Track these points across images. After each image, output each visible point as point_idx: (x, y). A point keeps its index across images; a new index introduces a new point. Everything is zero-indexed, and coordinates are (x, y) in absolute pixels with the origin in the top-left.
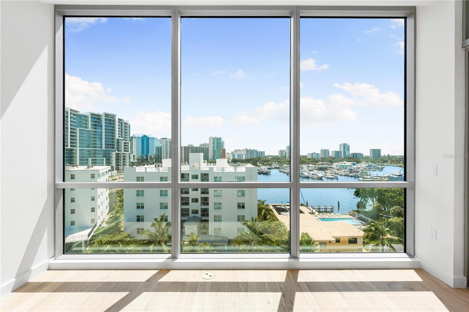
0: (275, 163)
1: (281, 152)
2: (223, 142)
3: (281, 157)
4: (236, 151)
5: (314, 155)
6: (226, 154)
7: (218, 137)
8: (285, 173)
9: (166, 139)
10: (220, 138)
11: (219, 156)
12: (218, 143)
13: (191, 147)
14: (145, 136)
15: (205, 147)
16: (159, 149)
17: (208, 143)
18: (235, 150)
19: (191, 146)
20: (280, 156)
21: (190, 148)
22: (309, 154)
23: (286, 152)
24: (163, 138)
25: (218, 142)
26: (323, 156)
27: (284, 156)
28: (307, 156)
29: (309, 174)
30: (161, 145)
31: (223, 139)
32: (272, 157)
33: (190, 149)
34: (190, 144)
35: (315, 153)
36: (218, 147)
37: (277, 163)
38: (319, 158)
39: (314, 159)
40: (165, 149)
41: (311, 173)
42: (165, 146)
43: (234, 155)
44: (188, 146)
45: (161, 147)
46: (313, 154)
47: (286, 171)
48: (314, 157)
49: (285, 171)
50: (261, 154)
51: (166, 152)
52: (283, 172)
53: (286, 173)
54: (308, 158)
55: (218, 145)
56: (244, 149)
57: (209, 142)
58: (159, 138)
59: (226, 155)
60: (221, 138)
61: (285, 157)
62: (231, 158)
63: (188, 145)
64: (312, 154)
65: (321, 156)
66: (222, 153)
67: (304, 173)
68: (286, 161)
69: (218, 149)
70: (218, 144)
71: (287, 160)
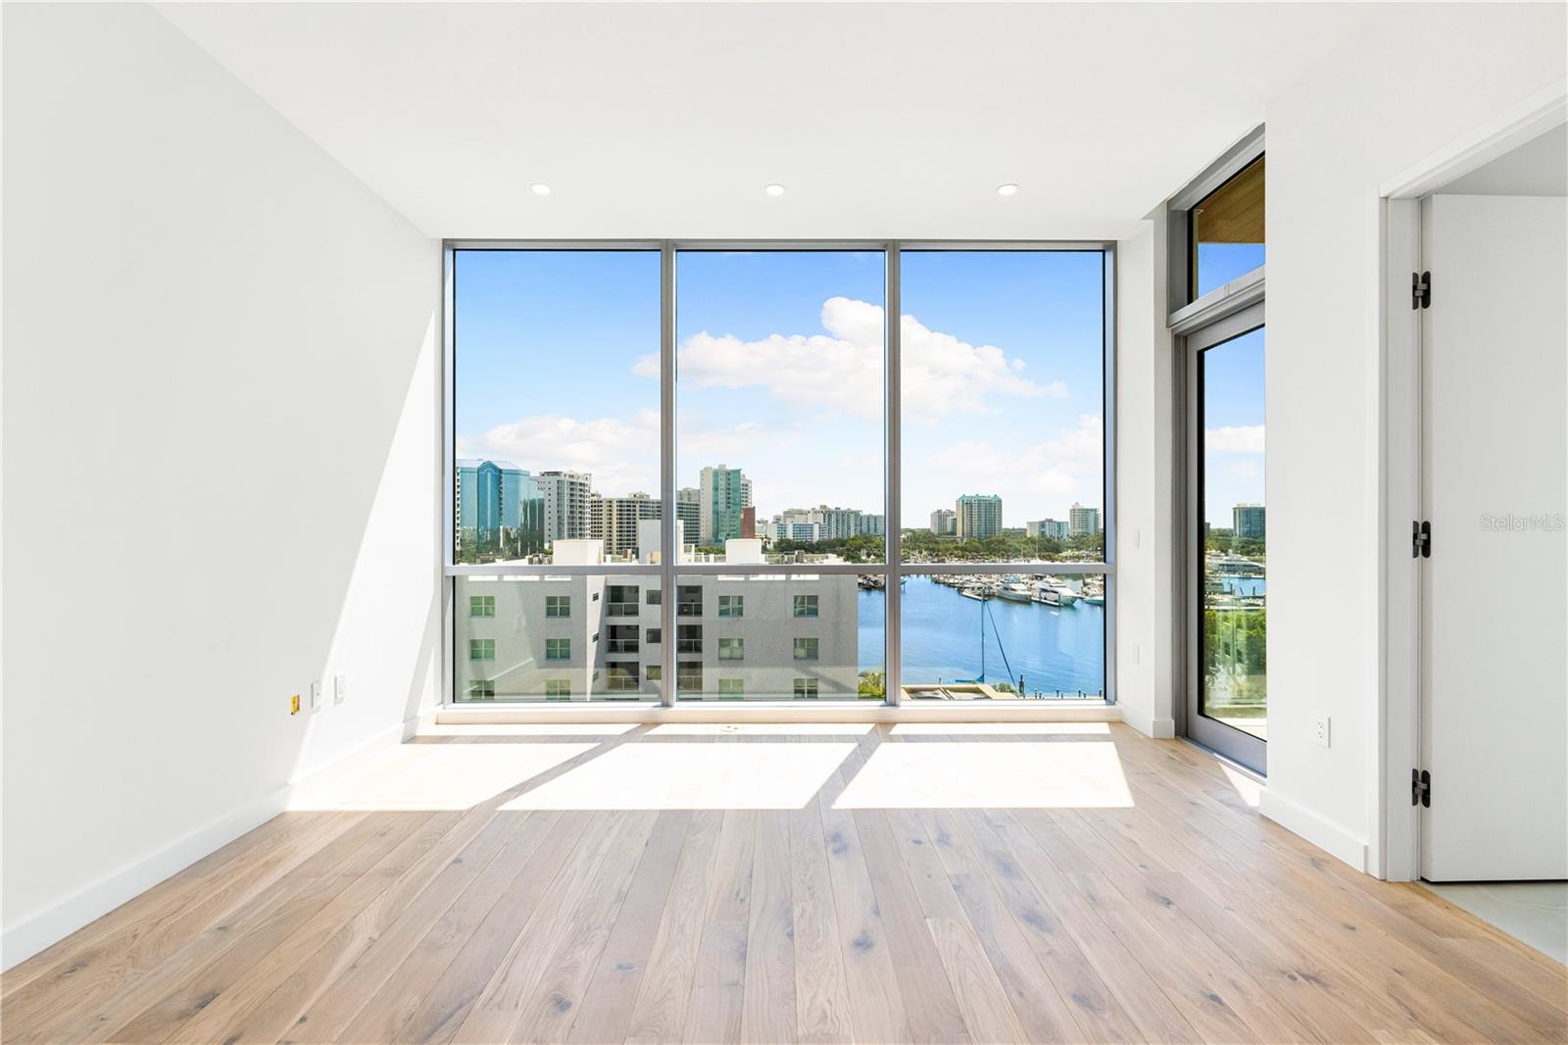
0: (921, 553)
1: (940, 517)
2: (746, 485)
3: (939, 535)
4: (789, 514)
5: (1047, 528)
6: (757, 524)
7: (730, 467)
8: (950, 585)
9: (557, 473)
10: (738, 471)
11: (734, 530)
12: (729, 489)
13: (641, 502)
14: (489, 465)
15: (687, 502)
16: (535, 509)
17: (697, 487)
18: (785, 513)
19: (642, 497)
20: (935, 531)
21: (638, 505)
22: (1031, 524)
23: (955, 517)
24: (548, 473)
25: (729, 484)
26: (1080, 530)
27: (949, 529)
28: (1026, 530)
29: (1030, 589)
30: (541, 495)
31: (748, 474)
32: (909, 534)
33: (638, 508)
34: (637, 491)
35: (1050, 521)
36: (731, 501)
37: (925, 553)
38: (1065, 537)
39: (1049, 541)
40: (554, 509)
41: (1039, 584)
42: (554, 497)
43: (782, 529)
44: (631, 498)
45: (543, 500)
46: (1047, 524)
47: (956, 581)
48: (1048, 534)
49: (951, 581)
50: (872, 526)
51: (559, 517)
52: (944, 583)
53: (954, 587)
54: (1029, 535)
55: (729, 494)
56: (818, 508)
57: (701, 485)
58: (535, 473)
59: (756, 529)
60: (742, 473)
61: (953, 533)
62: (775, 539)
63: (630, 494)
64: (1042, 524)
65: (1070, 531)
66: (744, 521)
67: (1013, 586)
68: (956, 548)
69: (729, 507)
70: (731, 491)
71: (960, 545)
